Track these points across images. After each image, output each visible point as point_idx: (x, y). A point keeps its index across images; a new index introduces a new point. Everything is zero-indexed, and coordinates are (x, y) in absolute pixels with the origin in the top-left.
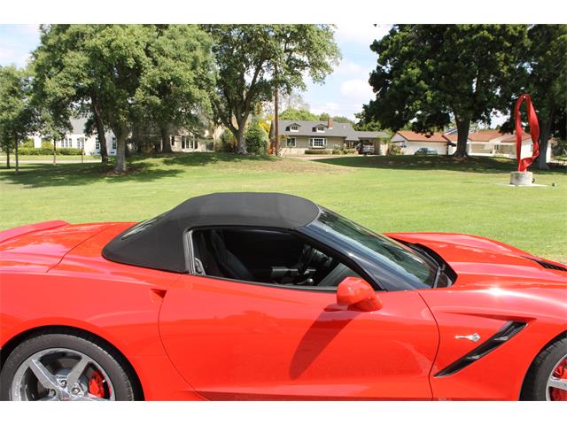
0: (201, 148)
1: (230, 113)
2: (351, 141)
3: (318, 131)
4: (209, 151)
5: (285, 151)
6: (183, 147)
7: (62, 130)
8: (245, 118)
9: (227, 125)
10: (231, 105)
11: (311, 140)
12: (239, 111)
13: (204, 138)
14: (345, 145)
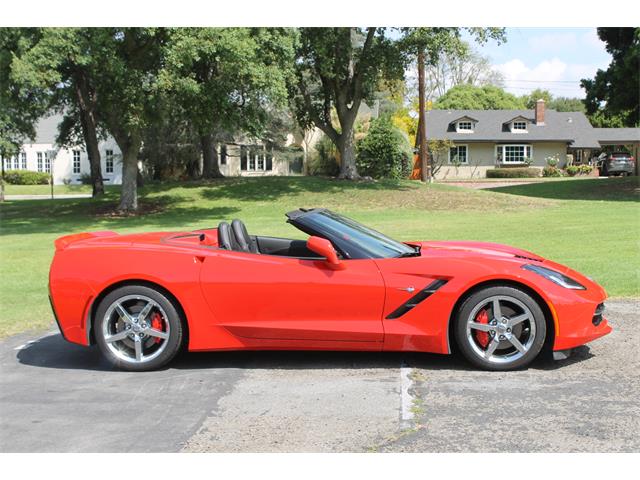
0: (279, 169)
1: (327, 102)
2: (583, 149)
3: (513, 131)
4: (293, 174)
5: (446, 173)
6: (244, 167)
7: (17, 137)
8: (353, 112)
9: (320, 124)
10: (329, 89)
11: (500, 150)
12: (342, 99)
13: (283, 150)
14: (571, 157)
